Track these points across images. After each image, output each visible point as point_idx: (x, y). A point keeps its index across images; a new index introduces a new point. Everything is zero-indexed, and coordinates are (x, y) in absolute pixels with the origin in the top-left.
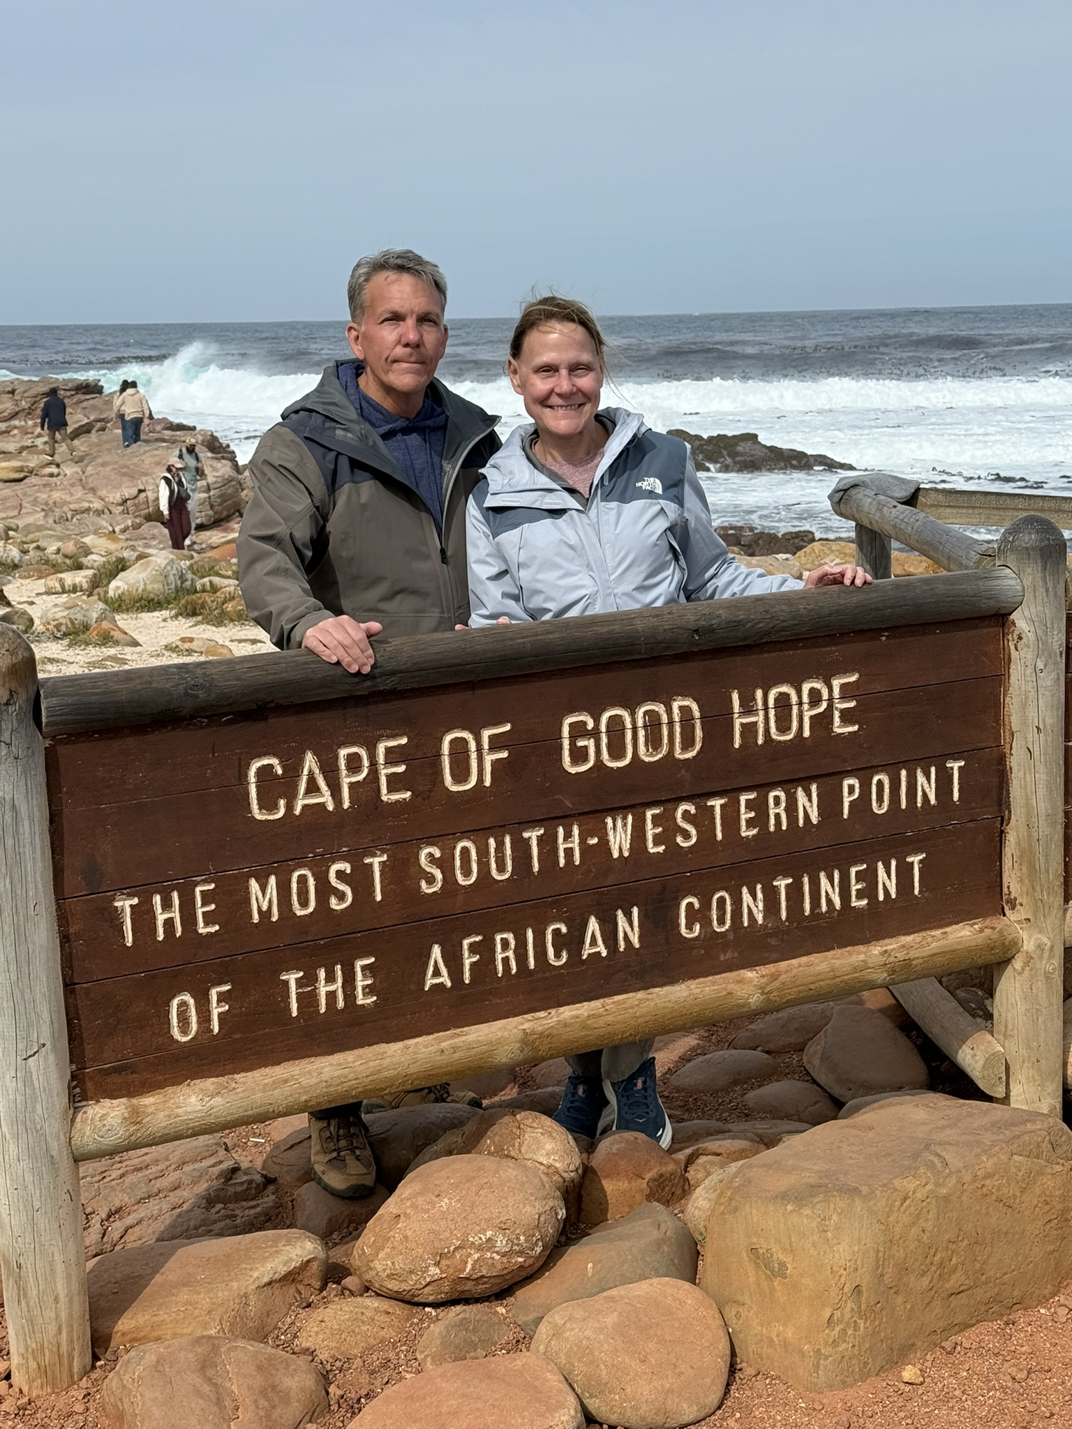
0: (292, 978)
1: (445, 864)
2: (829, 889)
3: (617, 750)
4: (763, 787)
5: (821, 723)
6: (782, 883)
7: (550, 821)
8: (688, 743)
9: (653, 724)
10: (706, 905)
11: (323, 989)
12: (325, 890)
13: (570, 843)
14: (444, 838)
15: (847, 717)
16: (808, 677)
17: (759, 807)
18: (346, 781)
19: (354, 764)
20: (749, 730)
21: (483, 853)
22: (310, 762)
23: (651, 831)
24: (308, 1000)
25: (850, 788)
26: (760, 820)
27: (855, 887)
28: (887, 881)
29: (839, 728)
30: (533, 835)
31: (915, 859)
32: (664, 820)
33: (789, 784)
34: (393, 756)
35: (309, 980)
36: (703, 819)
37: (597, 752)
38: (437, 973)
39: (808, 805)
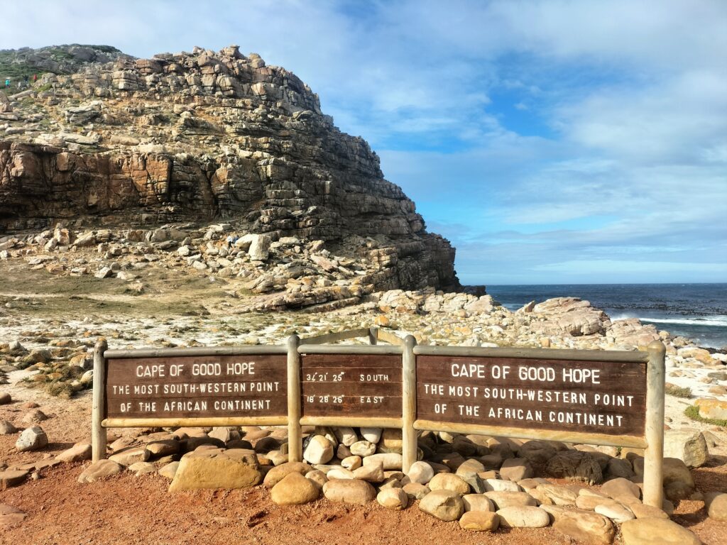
0: (141, 404)
1: (169, 389)
2: (248, 405)
3: (203, 372)
4: (234, 382)
5: (247, 371)
6: (237, 402)
7: (189, 383)
8: (218, 372)
9: (211, 368)
10: (220, 404)
11: (147, 407)
12: (147, 390)
13: (193, 389)
14: (170, 384)
15: (252, 371)
16: (244, 362)
17: (233, 386)
18: (153, 371)
19: (155, 369)
20: (231, 371)
21: (176, 387)
22: (148, 368)
23: (209, 388)
24: (144, 408)
25: (252, 385)
26: (233, 389)
27: (254, 405)
28: (261, 405)
29: (250, 373)
30: (186, 385)
31: (268, 401)
32: (212, 386)
33: (240, 382)
34: (162, 368)
35: (144, 405)
36: (220, 387)
37: (200, 372)
38: (167, 408)
39: (243, 387)
